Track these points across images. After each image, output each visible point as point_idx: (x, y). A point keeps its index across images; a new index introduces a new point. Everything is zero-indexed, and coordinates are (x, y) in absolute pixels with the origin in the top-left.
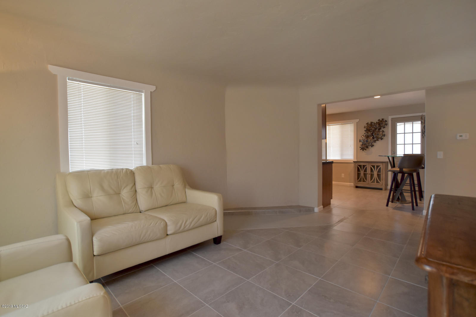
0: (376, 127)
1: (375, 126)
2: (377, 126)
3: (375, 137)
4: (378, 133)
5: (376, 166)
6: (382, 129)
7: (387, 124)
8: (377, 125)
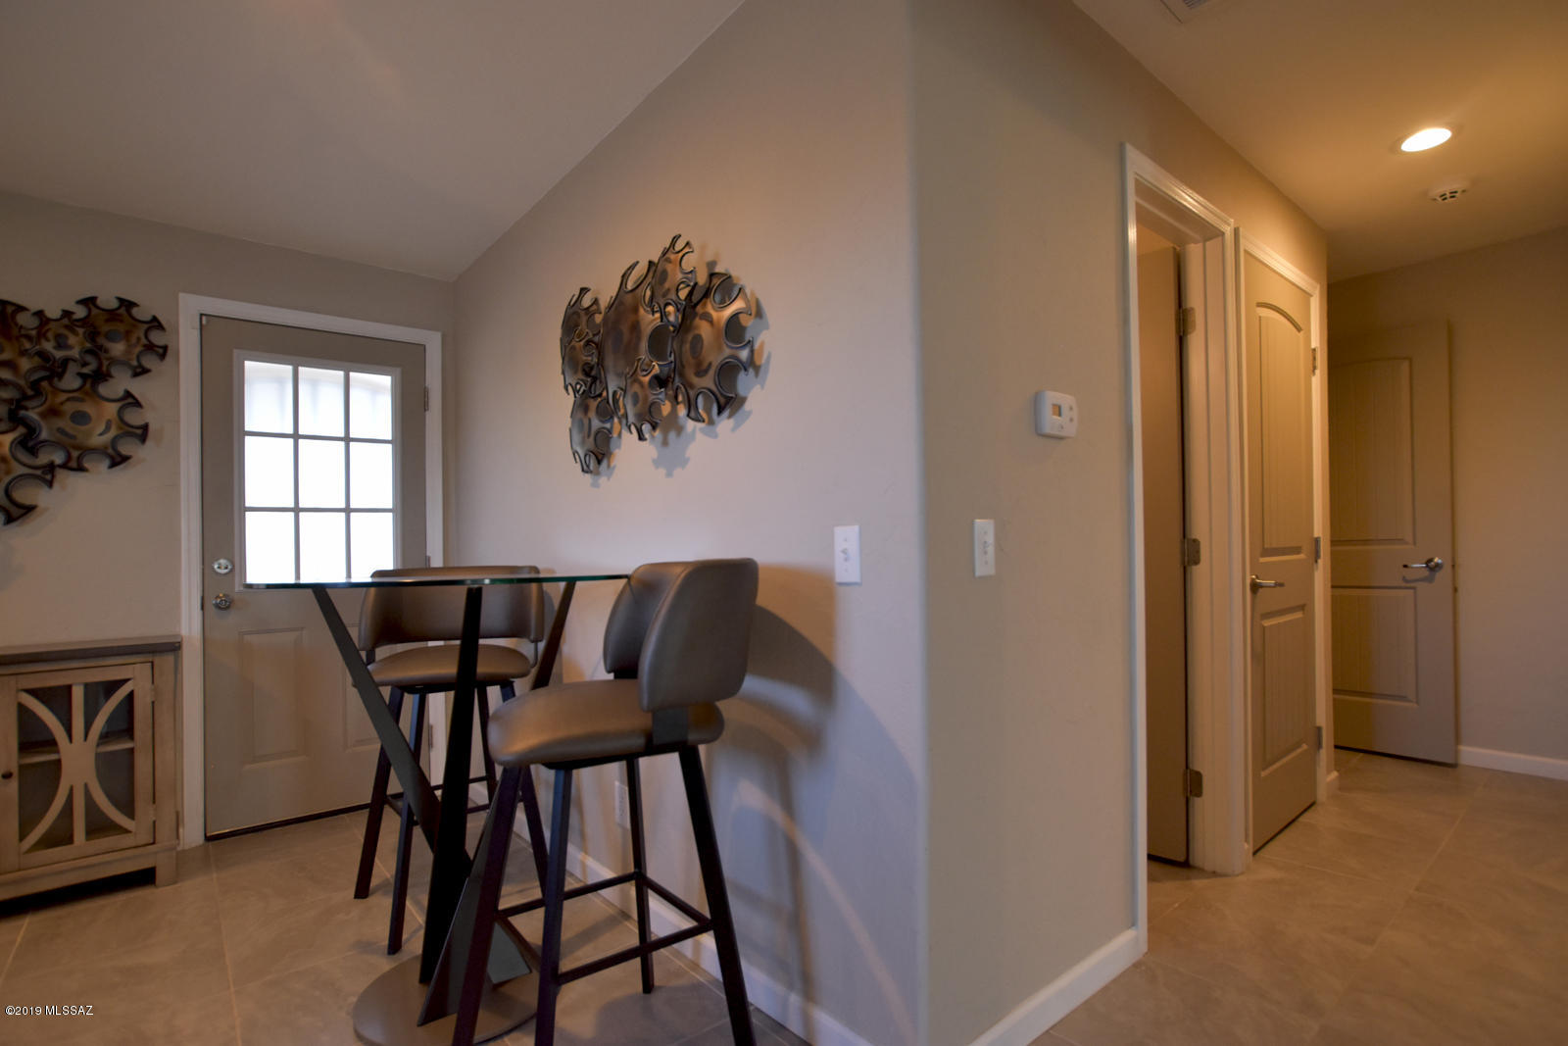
0: (59, 354)
1: (48, 346)
2: (76, 343)
3: (44, 435)
4: (88, 408)
5: (78, 695)
6: (121, 382)
7: (165, 348)
8: (72, 340)
